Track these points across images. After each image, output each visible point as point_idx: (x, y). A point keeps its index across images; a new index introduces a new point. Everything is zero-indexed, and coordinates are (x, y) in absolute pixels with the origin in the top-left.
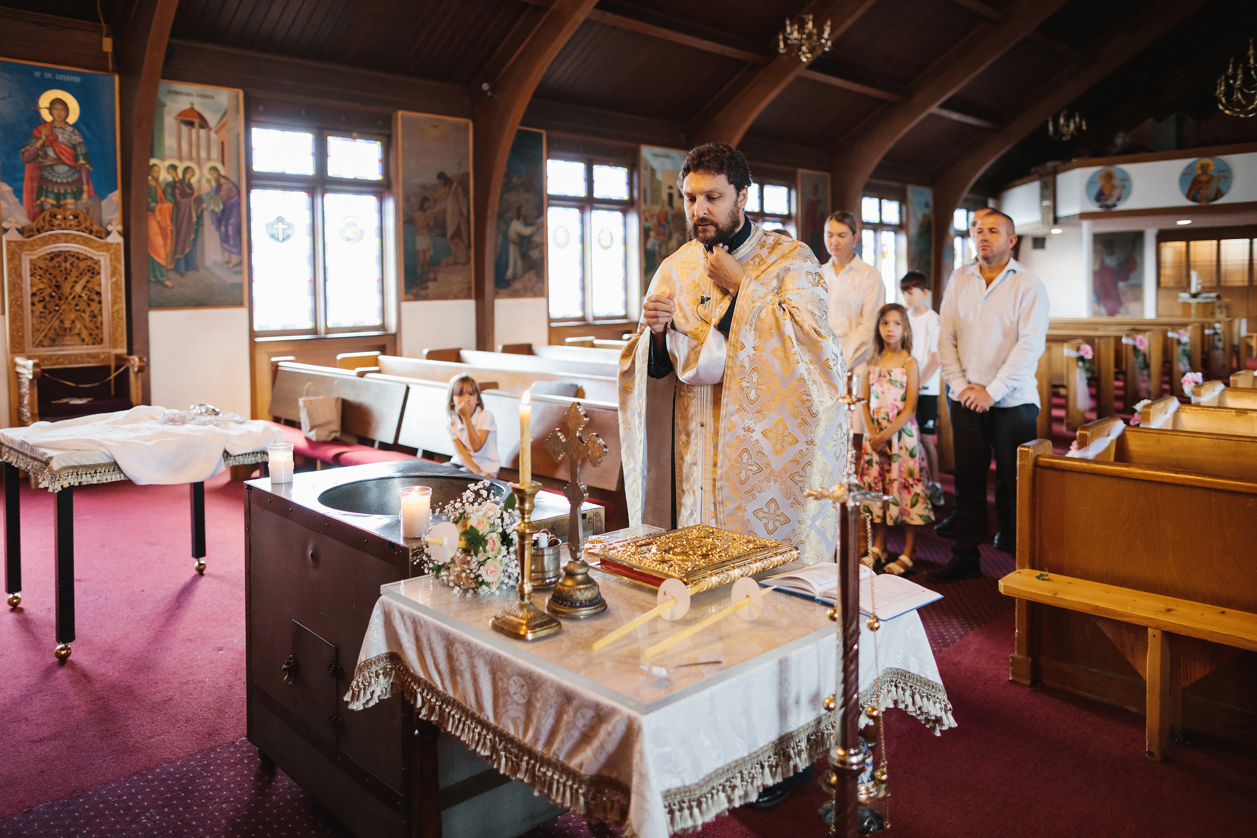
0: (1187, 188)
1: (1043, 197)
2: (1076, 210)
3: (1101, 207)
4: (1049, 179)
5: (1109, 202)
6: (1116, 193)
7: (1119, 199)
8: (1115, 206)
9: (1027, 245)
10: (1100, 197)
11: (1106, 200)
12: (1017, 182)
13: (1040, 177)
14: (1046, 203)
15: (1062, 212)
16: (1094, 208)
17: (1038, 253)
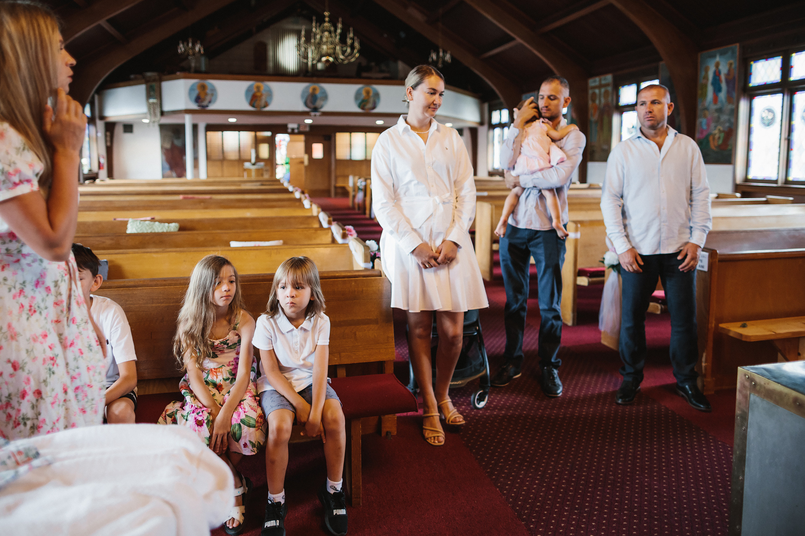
0: (250, 98)
1: (149, 96)
2: (182, 107)
3: (199, 106)
4: (154, 84)
5: (205, 103)
6: (208, 98)
7: (210, 102)
8: (207, 106)
9: (119, 130)
10: (198, 100)
11: (202, 102)
12: (121, 84)
13: (147, 81)
14: (151, 101)
15: (166, 108)
16: (194, 106)
17: (128, 136)
